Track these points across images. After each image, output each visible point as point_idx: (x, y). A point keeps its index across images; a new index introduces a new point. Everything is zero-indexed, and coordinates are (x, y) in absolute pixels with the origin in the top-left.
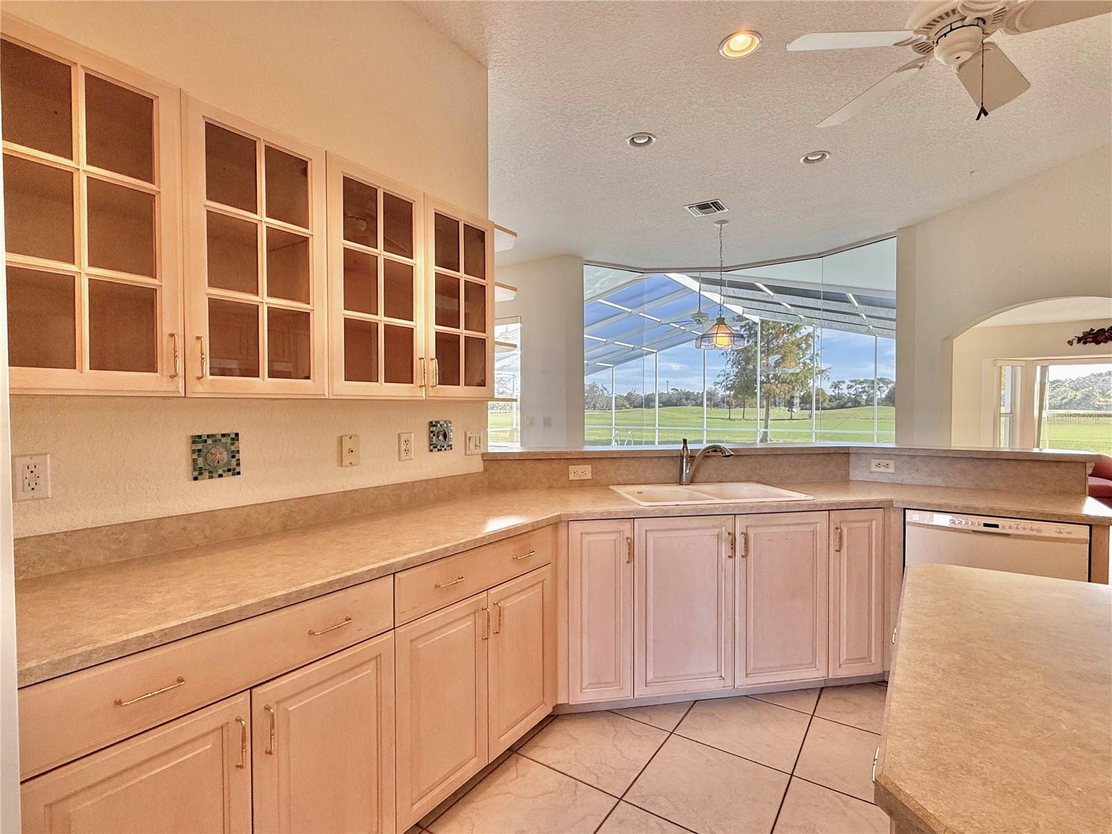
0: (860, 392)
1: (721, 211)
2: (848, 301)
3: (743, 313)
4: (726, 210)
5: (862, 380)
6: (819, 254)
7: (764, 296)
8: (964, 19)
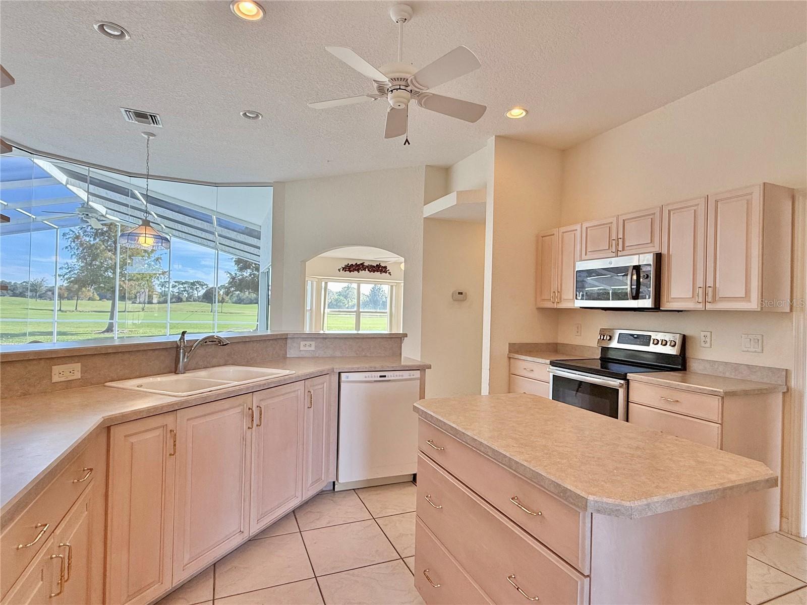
0: (182, 291)
1: (156, 125)
2: (210, 222)
3: (106, 214)
4: (161, 126)
5: (184, 281)
6: (215, 183)
7: (138, 204)
8: (407, 87)
